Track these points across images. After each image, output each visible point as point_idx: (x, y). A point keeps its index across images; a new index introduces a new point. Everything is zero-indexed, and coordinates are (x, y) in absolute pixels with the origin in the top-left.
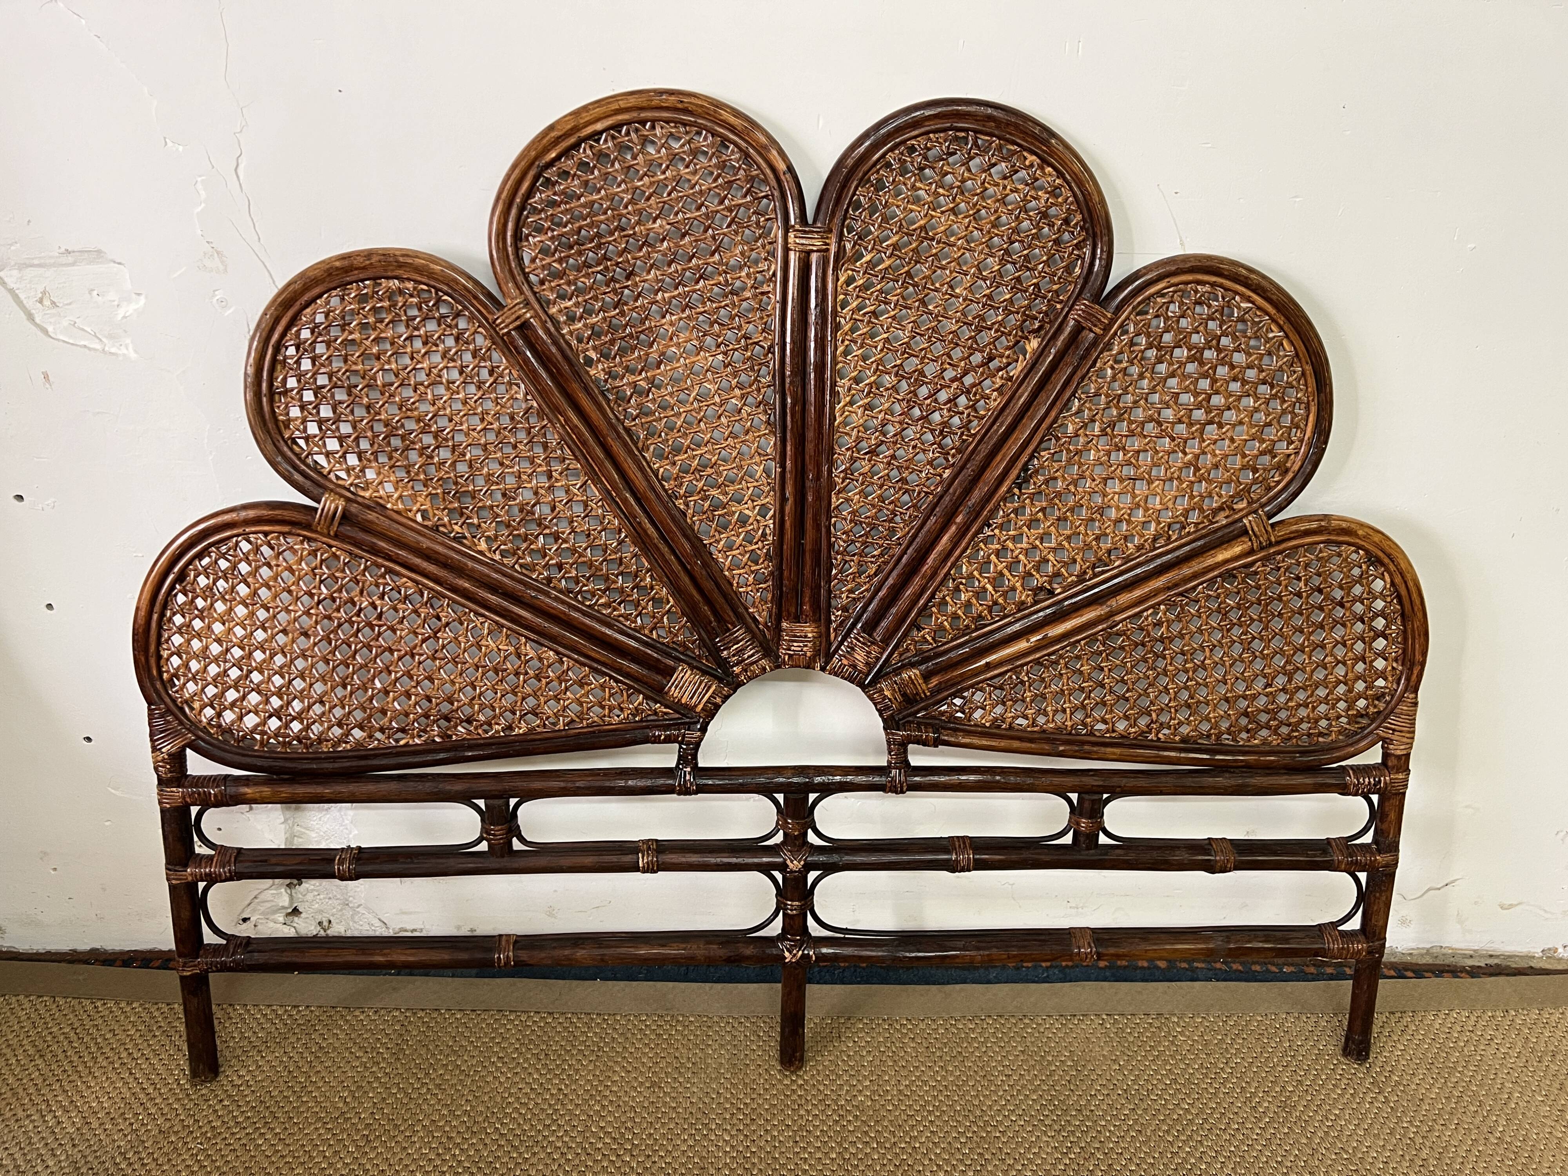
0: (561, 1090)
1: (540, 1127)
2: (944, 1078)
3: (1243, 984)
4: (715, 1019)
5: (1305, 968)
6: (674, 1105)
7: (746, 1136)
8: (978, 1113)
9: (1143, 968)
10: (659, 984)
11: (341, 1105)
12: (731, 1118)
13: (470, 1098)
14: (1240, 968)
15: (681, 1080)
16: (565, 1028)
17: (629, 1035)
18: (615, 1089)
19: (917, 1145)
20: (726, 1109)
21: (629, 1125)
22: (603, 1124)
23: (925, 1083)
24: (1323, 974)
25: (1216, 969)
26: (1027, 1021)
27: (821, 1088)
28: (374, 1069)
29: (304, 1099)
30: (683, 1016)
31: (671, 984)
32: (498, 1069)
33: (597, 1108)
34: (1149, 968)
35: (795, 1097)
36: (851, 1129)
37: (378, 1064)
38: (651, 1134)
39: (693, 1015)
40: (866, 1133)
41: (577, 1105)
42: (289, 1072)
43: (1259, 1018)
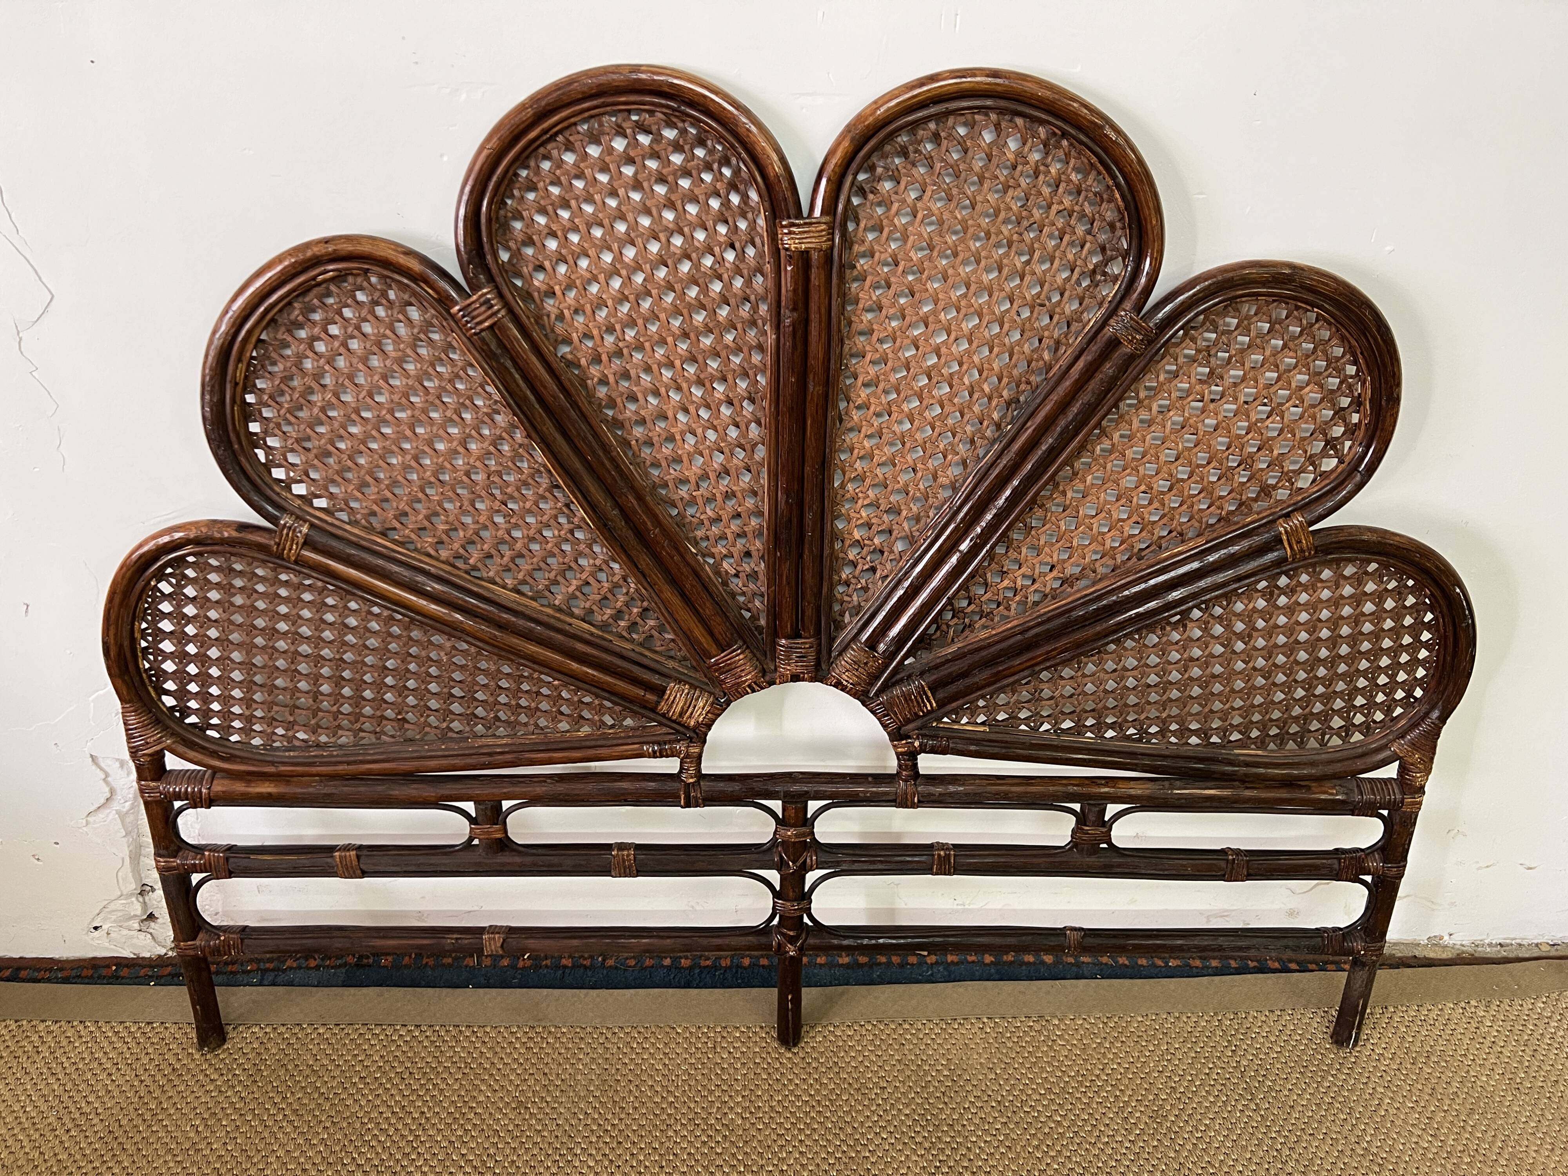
0: (423, 1113)
1: (398, 1156)
2: (818, 1091)
3: (1127, 982)
4: (589, 1030)
5: (1191, 961)
6: (539, 1128)
7: (611, 1161)
8: (849, 1131)
9: (1029, 963)
10: (533, 992)
11: (192, 1135)
12: (597, 1142)
13: (328, 1124)
14: (1127, 962)
15: (549, 1099)
16: (433, 1042)
17: (498, 1050)
18: (479, 1111)
19: (785, 1168)
20: (592, 1131)
21: (492, 1151)
22: (464, 1151)
23: (798, 1097)
24: (1208, 967)
25: (1102, 964)
26: (907, 1026)
27: (692, 1105)
28: (229, 1094)
29: (154, 1129)
30: (556, 1027)
31: (545, 991)
32: (359, 1090)
33: (459, 1133)
34: (1034, 963)
35: (665, 1117)
36: (719, 1151)
37: (234, 1087)
38: (513, 1162)
39: (565, 1026)
40: (734, 1155)
41: (439, 1130)
42: (140, 1097)
43: (1140, 1019)
